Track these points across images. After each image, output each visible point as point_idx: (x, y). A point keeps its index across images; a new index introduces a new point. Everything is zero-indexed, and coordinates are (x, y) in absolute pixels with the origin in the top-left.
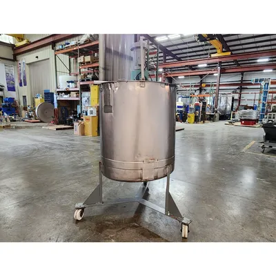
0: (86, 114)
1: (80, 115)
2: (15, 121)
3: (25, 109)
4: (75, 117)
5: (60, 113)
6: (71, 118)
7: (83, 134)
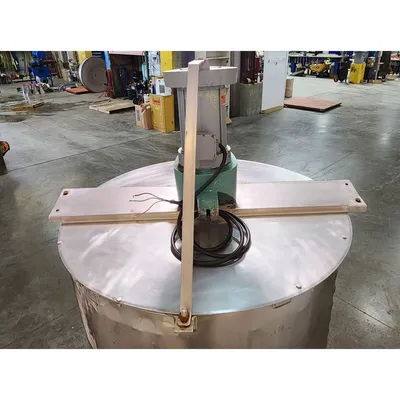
0: (154, 92)
1: (146, 83)
2: (51, 91)
3: (66, 66)
4: (139, 87)
5: (116, 77)
6: (133, 88)
7: (151, 126)
